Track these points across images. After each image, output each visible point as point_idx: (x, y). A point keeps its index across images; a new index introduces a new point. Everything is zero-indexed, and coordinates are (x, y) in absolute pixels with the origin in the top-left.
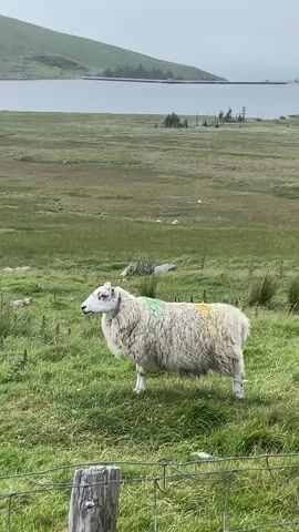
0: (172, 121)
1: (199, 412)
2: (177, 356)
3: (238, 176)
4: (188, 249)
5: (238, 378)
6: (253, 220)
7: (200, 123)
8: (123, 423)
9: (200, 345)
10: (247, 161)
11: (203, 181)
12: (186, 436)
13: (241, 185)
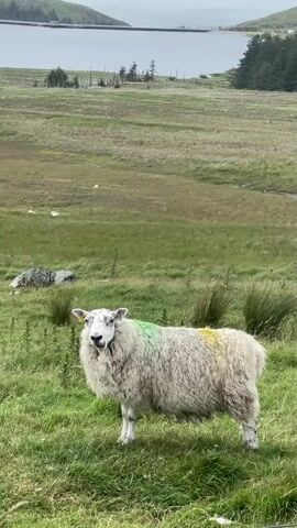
0: (57, 78)
1: (209, 466)
2: (177, 394)
3: (148, 153)
4: (85, 249)
5: (251, 423)
6: (168, 212)
7: (95, 82)
8: (115, 482)
9: (207, 380)
10: (158, 133)
11: (101, 159)
12: (195, 498)
13: (151, 166)
